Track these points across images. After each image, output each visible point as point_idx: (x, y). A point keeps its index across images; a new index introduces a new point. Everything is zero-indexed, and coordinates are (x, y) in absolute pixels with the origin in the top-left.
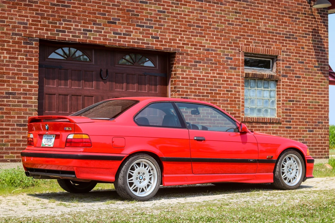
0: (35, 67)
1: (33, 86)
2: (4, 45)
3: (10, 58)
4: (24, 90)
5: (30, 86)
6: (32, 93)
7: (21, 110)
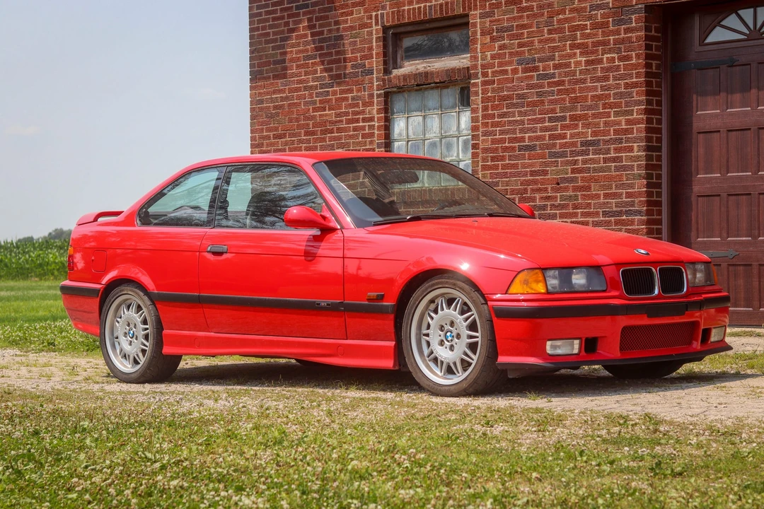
0: (638, 75)
1: (635, 119)
2: (575, 39)
3: (588, 63)
4: (616, 132)
5: (629, 122)
6: (634, 137)
7: (610, 178)
